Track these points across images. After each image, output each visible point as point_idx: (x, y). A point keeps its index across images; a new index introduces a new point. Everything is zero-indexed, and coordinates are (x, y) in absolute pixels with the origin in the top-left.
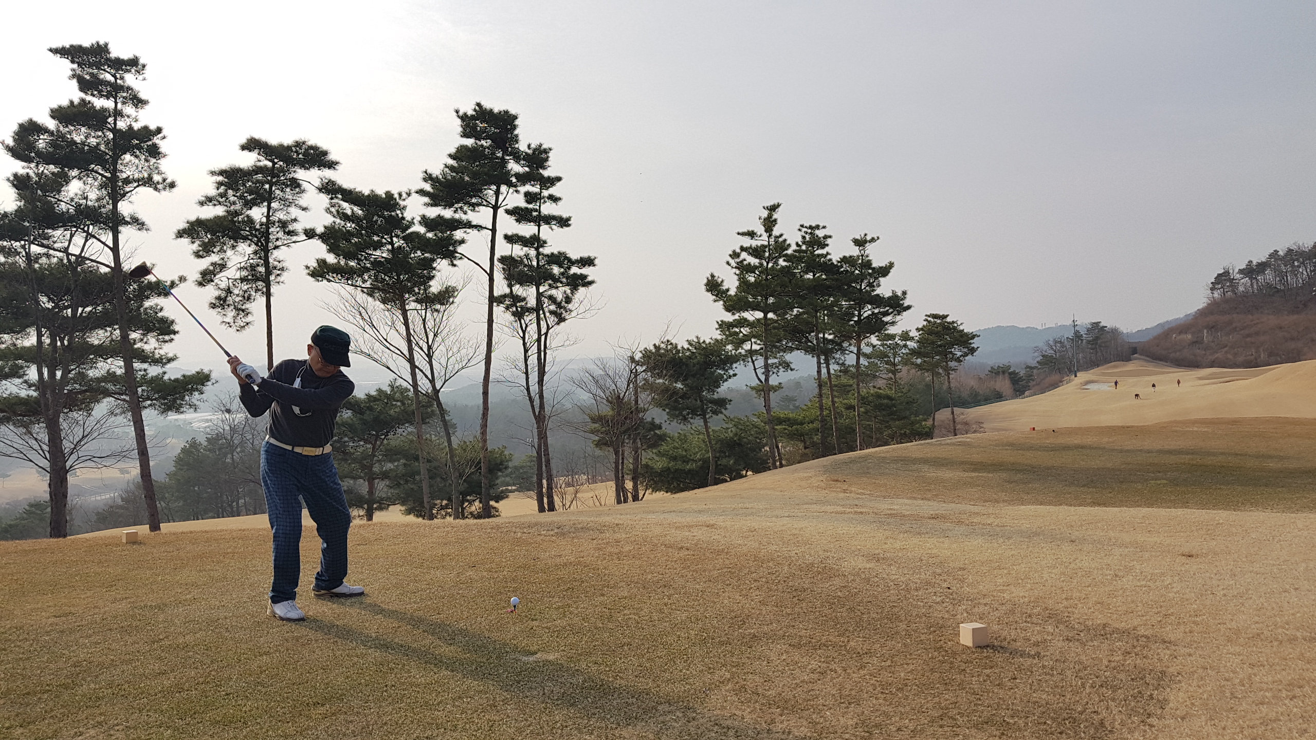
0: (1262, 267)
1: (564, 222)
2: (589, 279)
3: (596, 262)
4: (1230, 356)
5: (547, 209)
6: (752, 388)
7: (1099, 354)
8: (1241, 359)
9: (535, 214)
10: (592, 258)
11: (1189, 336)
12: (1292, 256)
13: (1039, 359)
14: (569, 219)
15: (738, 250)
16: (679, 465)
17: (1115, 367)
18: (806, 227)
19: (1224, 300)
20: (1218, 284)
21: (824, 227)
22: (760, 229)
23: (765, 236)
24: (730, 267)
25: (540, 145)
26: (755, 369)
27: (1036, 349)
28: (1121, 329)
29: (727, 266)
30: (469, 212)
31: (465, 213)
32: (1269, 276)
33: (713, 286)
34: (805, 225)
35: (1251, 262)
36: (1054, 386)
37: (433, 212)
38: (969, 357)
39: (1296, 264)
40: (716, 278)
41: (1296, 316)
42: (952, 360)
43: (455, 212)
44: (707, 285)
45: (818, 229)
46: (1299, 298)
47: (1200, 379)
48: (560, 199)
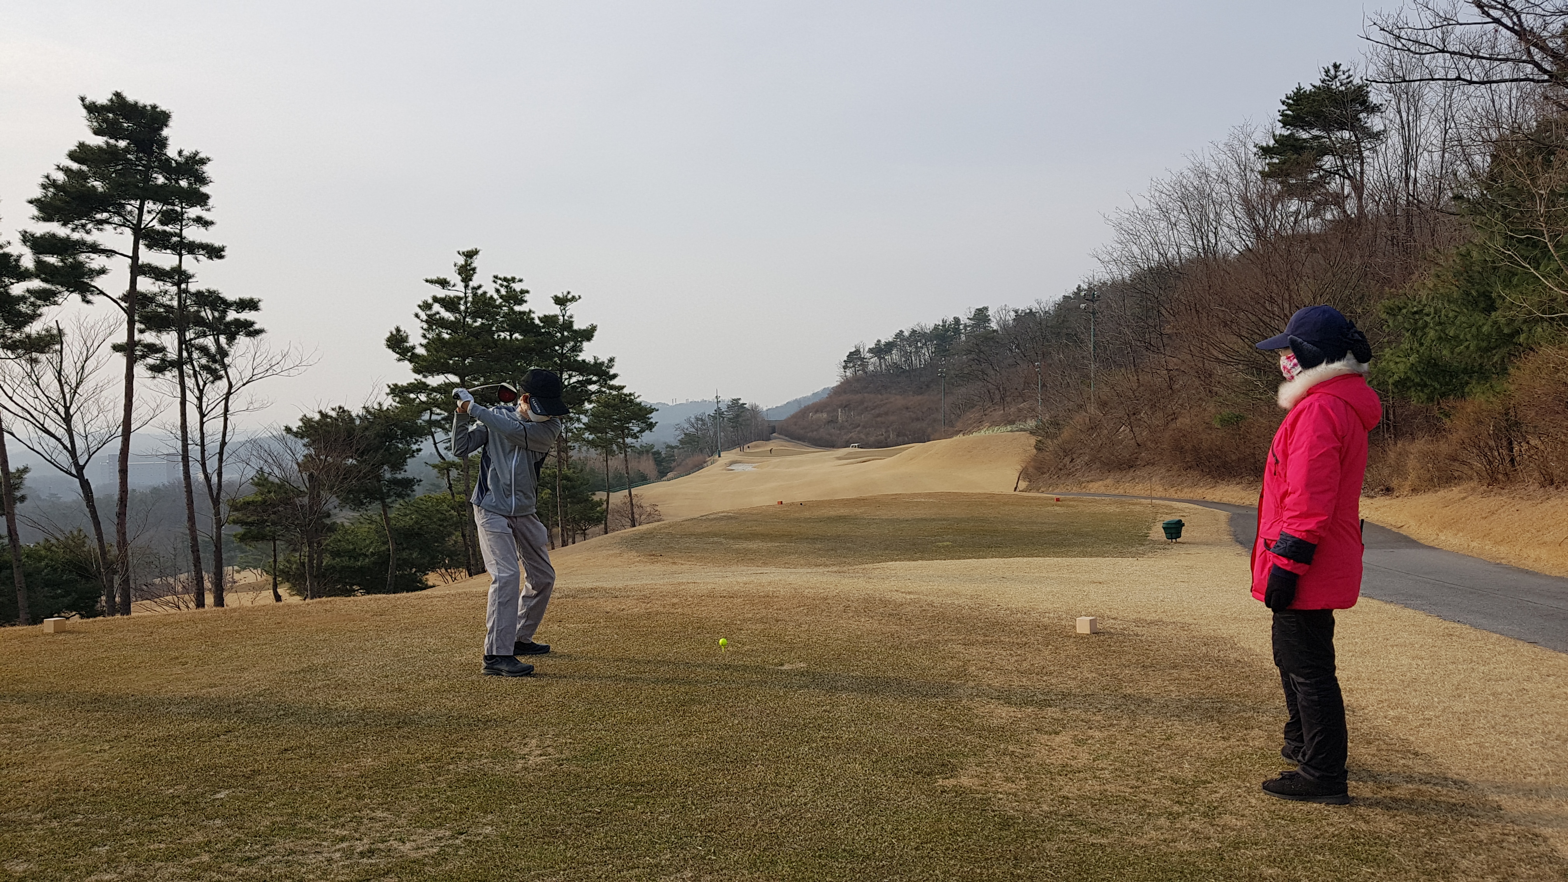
0: (890, 346)
1: (215, 252)
2: (257, 327)
3: (261, 305)
4: (863, 437)
5: (193, 233)
6: (434, 466)
7: (740, 432)
8: (872, 439)
9: (175, 239)
10: (256, 300)
11: (825, 415)
12: (916, 336)
13: (680, 438)
14: (222, 249)
15: (430, 301)
16: (346, 561)
17: (756, 446)
18: (500, 279)
19: (856, 379)
20: (850, 362)
21: (521, 281)
22: (455, 278)
23: (461, 286)
24: (419, 321)
25: (196, 154)
26: (435, 444)
27: (678, 427)
28: (761, 406)
29: (416, 319)
30: (94, 231)
31: (88, 232)
32: (895, 356)
33: (397, 342)
34: (500, 276)
35: (879, 341)
36: (699, 466)
37: (42, 229)
38: (647, 432)
39: (919, 345)
40: (402, 333)
41: (920, 397)
42: (628, 436)
43: (73, 230)
44: (388, 340)
45: (514, 282)
46: (922, 379)
47: (839, 458)
48: (212, 223)
